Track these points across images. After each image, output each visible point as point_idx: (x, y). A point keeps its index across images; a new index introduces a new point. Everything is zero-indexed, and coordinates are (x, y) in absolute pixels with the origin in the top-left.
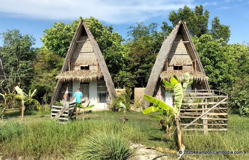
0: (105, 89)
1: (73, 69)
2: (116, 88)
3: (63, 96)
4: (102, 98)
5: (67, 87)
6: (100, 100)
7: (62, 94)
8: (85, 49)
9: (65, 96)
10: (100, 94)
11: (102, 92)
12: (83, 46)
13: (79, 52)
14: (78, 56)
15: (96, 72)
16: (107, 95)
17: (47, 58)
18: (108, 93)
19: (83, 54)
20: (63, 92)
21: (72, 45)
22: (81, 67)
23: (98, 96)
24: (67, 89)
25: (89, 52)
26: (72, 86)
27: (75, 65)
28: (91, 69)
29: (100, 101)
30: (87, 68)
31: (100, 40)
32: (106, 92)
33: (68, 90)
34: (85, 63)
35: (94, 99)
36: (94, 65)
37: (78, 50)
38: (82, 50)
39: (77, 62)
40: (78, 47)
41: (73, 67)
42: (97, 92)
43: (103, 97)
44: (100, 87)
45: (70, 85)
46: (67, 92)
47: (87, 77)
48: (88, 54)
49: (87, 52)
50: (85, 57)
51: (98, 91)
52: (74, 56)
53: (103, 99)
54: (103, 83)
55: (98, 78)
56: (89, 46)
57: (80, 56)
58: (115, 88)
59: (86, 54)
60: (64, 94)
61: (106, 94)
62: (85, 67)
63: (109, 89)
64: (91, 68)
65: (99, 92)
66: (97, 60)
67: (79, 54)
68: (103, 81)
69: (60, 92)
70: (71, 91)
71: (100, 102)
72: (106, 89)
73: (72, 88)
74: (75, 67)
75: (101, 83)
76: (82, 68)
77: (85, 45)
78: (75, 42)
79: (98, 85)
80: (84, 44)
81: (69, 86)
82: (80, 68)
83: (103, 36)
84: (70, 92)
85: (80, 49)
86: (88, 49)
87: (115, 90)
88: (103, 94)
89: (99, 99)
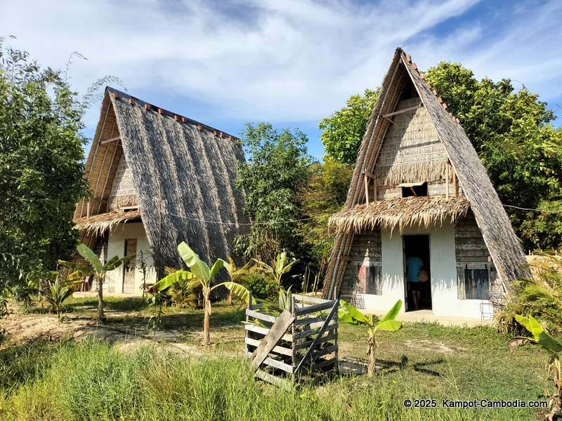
0: (481, 254)
1: (380, 197)
2: (527, 254)
3: (356, 273)
4: (474, 284)
5: (367, 250)
6: (468, 290)
7: (354, 267)
8: (413, 136)
9: (363, 275)
10: (467, 272)
11: (473, 264)
12: (408, 130)
13: (396, 148)
14: (394, 160)
15: (447, 199)
16: (491, 274)
17: (327, 178)
18: (493, 269)
19: (407, 150)
20: (356, 263)
21: (372, 129)
22: (404, 189)
23: (459, 275)
24: (367, 254)
25: (425, 144)
26: (379, 245)
27: (386, 184)
28: (435, 192)
29: (467, 292)
30: (421, 191)
31: (470, 115)
32: (489, 265)
33: (369, 256)
34: (412, 176)
35: (449, 287)
36: (440, 180)
37: (394, 141)
38: (406, 140)
39: (390, 175)
40: (394, 134)
41: (380, 193)
42: (455, 264)
43: (476, 282)
44: (464, 247)
45: (374, 242)
46: (366, 263)
47: (415, 217)
48: (423, 149)
49: (419, 145)
50: (415, 159)
51: (458, 260)
52: (383, 158)
53: (479, 287)
54: (475, 235)
55: (449, 217)
56: (426, 126)
57: (398, 158)
58: (522, 254)
59: (416, 149)
60: (359, 267)
61: (487, 270)
62: (414, 187)
63: (494, 256)
64: (432, 190)
65: (463, 265)
66: (449, 162)
67: (395, 154)
68: (473, 229)
69: (349, 262)
70: (378, 260)
71: (469, 296)
72: (485, 253)
73: (380, 253)
74: (387, 191)
75: (468, 235)
76: (407, 192)
77: (413, 126)
78: (381, 116)
79: (459, 241)
80: (409, 122)
81: (371, 247)
82: (401, 193)
83: (479, 104)
84: (376, 264)
85: (400, 138)
86: (422, 134)
87: (524, 260)
88: (477, 271)
89: (463, 286)
